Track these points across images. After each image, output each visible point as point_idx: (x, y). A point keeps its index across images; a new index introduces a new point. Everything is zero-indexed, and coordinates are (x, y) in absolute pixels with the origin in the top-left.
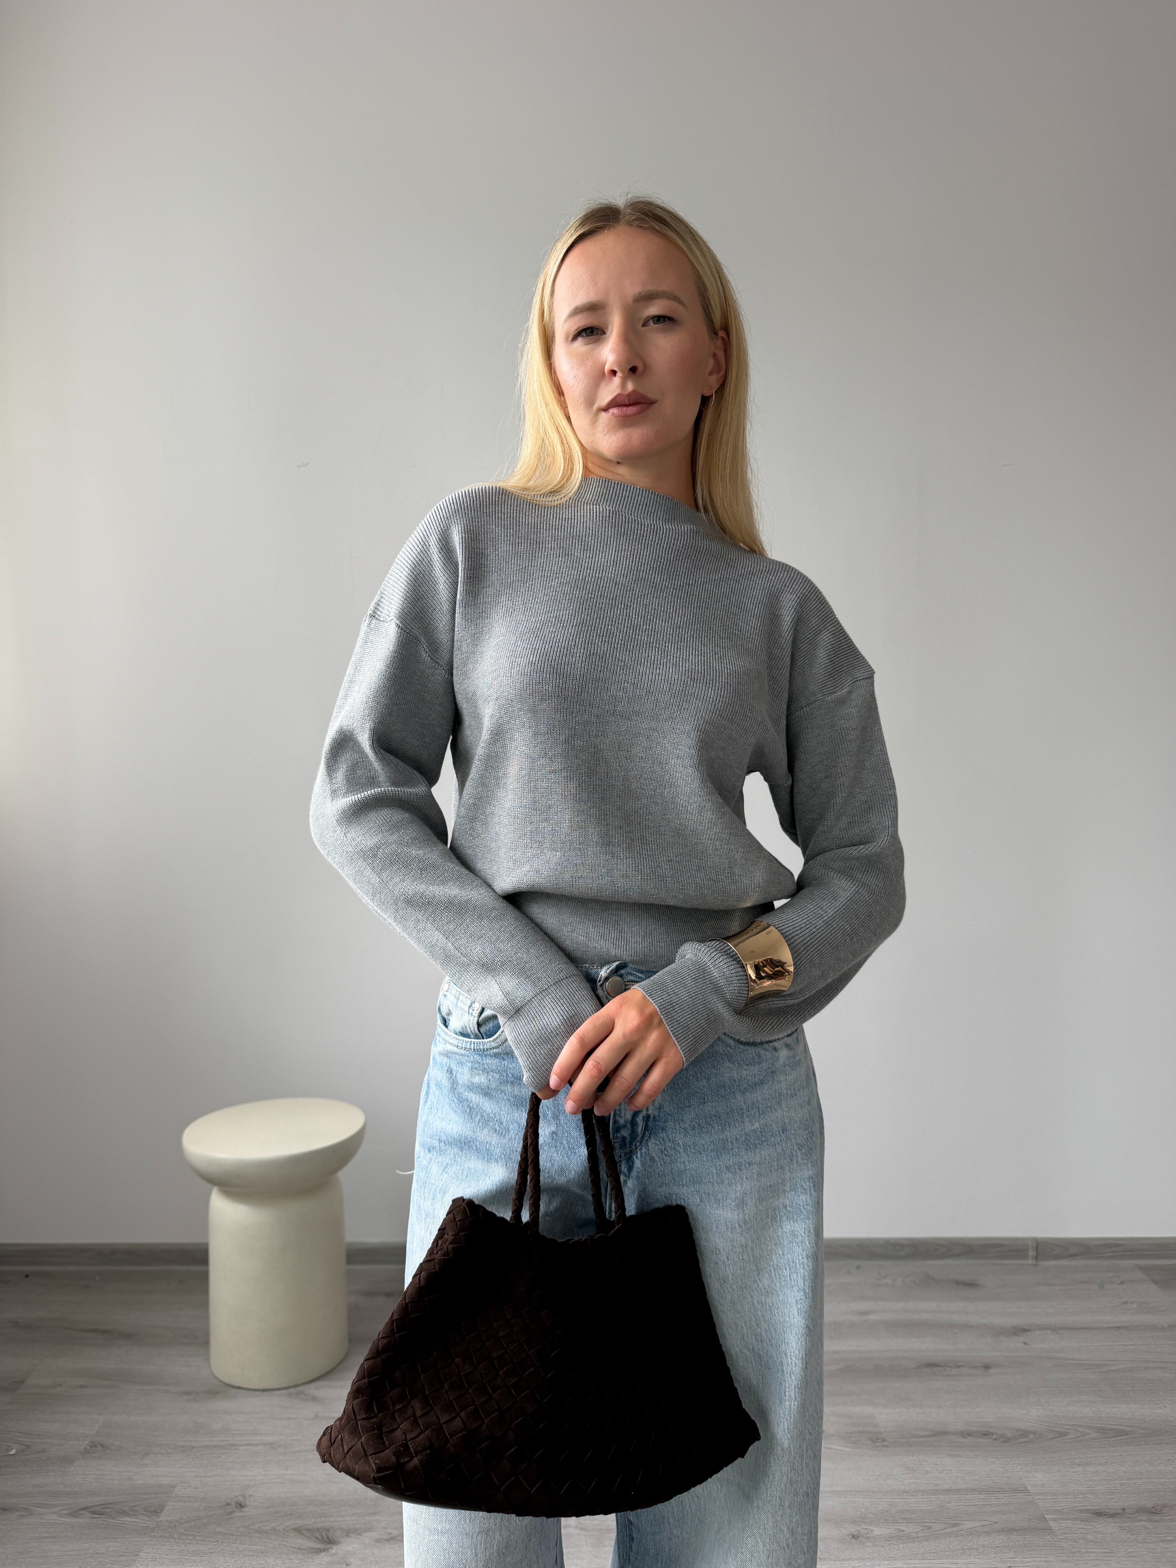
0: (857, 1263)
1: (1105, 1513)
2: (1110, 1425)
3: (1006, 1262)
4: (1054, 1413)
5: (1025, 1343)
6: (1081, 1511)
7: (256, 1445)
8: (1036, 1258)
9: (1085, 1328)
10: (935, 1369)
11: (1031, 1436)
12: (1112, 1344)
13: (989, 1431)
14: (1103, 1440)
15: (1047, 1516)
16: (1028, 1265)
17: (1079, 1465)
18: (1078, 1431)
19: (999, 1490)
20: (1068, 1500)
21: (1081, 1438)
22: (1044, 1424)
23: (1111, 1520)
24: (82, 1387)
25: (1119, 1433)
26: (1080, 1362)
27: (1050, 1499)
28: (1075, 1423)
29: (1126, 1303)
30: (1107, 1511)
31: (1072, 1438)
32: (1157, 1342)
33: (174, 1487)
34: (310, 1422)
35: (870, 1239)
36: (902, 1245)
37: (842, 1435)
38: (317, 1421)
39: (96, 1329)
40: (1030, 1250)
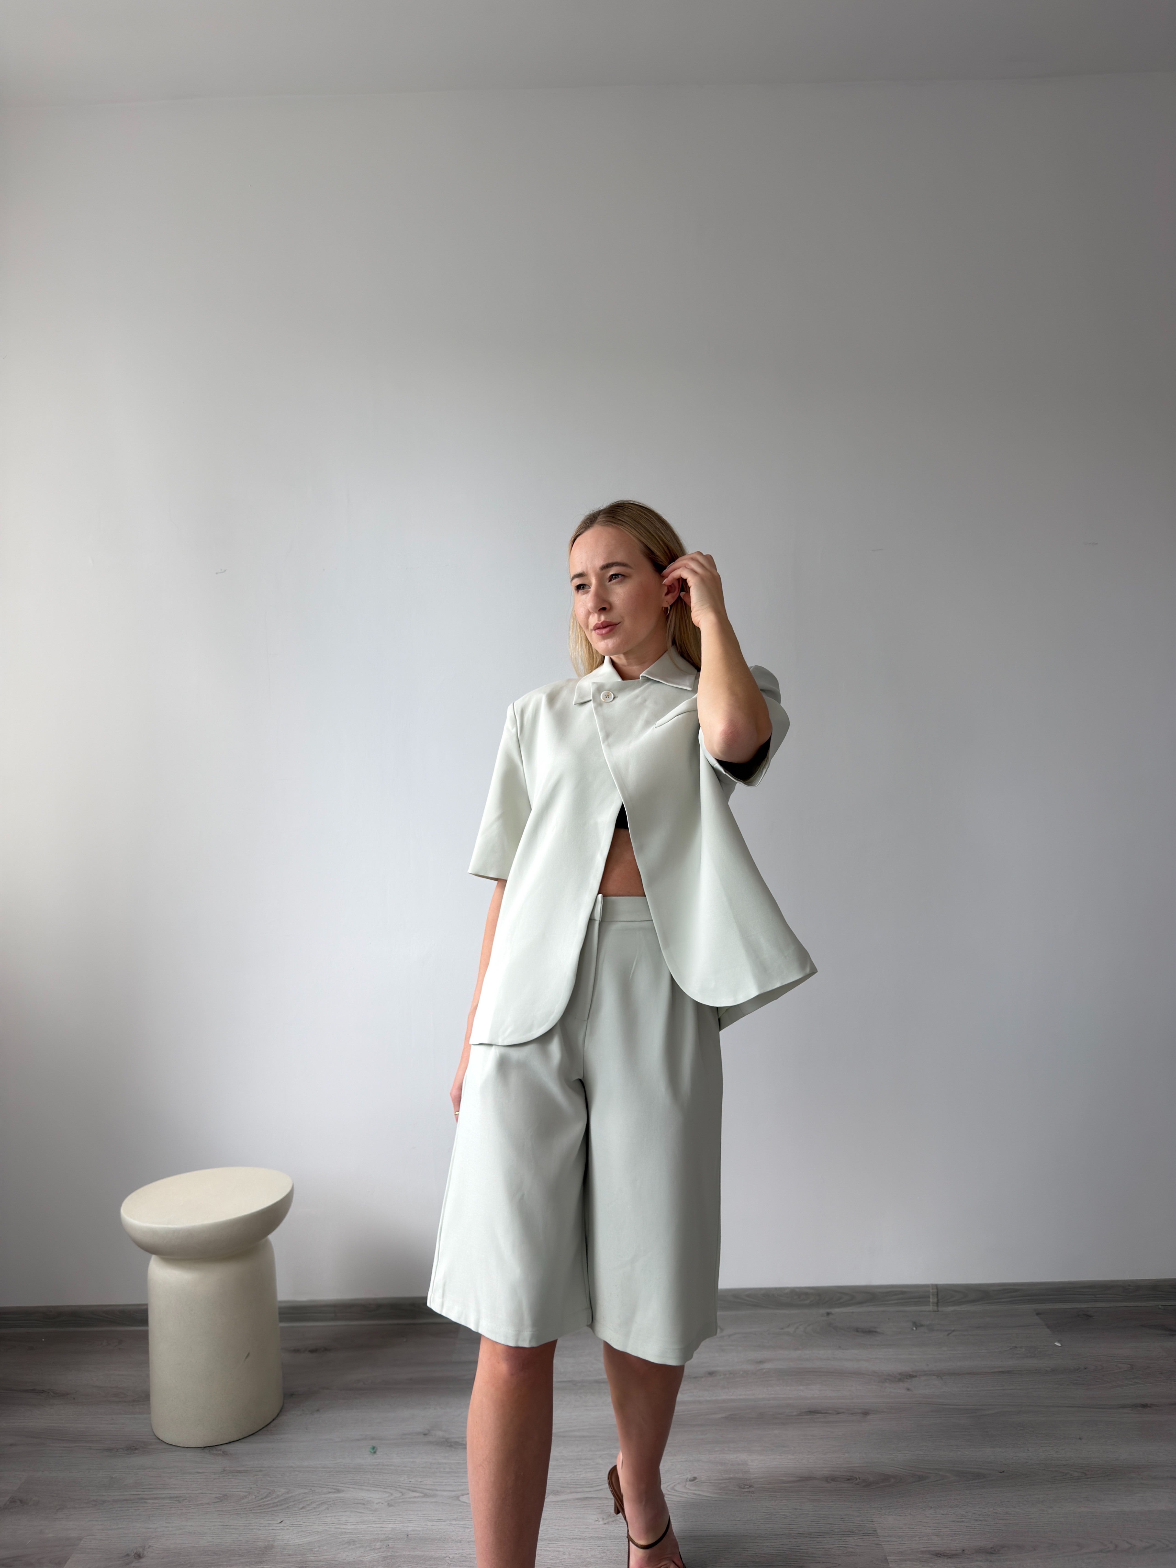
0: (762, 1312)
1: (945, 1554)
2: (971, 1468)
3: (908, 1309)
4: (920, 1458)
5: (908, 1389)
6: (922, 1552)
7: (164, 1498)
8: (937, 1304)
9: (969, 1374)
10: (816, 1416)
11: (893, 1480)
12: (992, 1389)
13: (853, 1477)
14: (961, 1483)
15: (888, 1558)
16: (930, 1311)
17: (931, 1508)
18: (939, 1474)
19: (849, 1533)
20: (914, 1542)
21: (939, 1482)
22: (907, 1468)
23: (949, 1560)
24: (11, 1445)
25: (978, 1476)
26: (956, 1407)
27: (896, 1542)
28: (938, 1467)
29: (1016, 1347)
30: (948, 1552)
31: (930, 1482)
32: (1036, 1387)
33: (81, 1539)
34: (217, 1476)
35: (776, 1289)
36: (806, 1294)
37: (713, 1481)
38: (224, 1475)
39: (34, 1390)
40: (931, 1296)
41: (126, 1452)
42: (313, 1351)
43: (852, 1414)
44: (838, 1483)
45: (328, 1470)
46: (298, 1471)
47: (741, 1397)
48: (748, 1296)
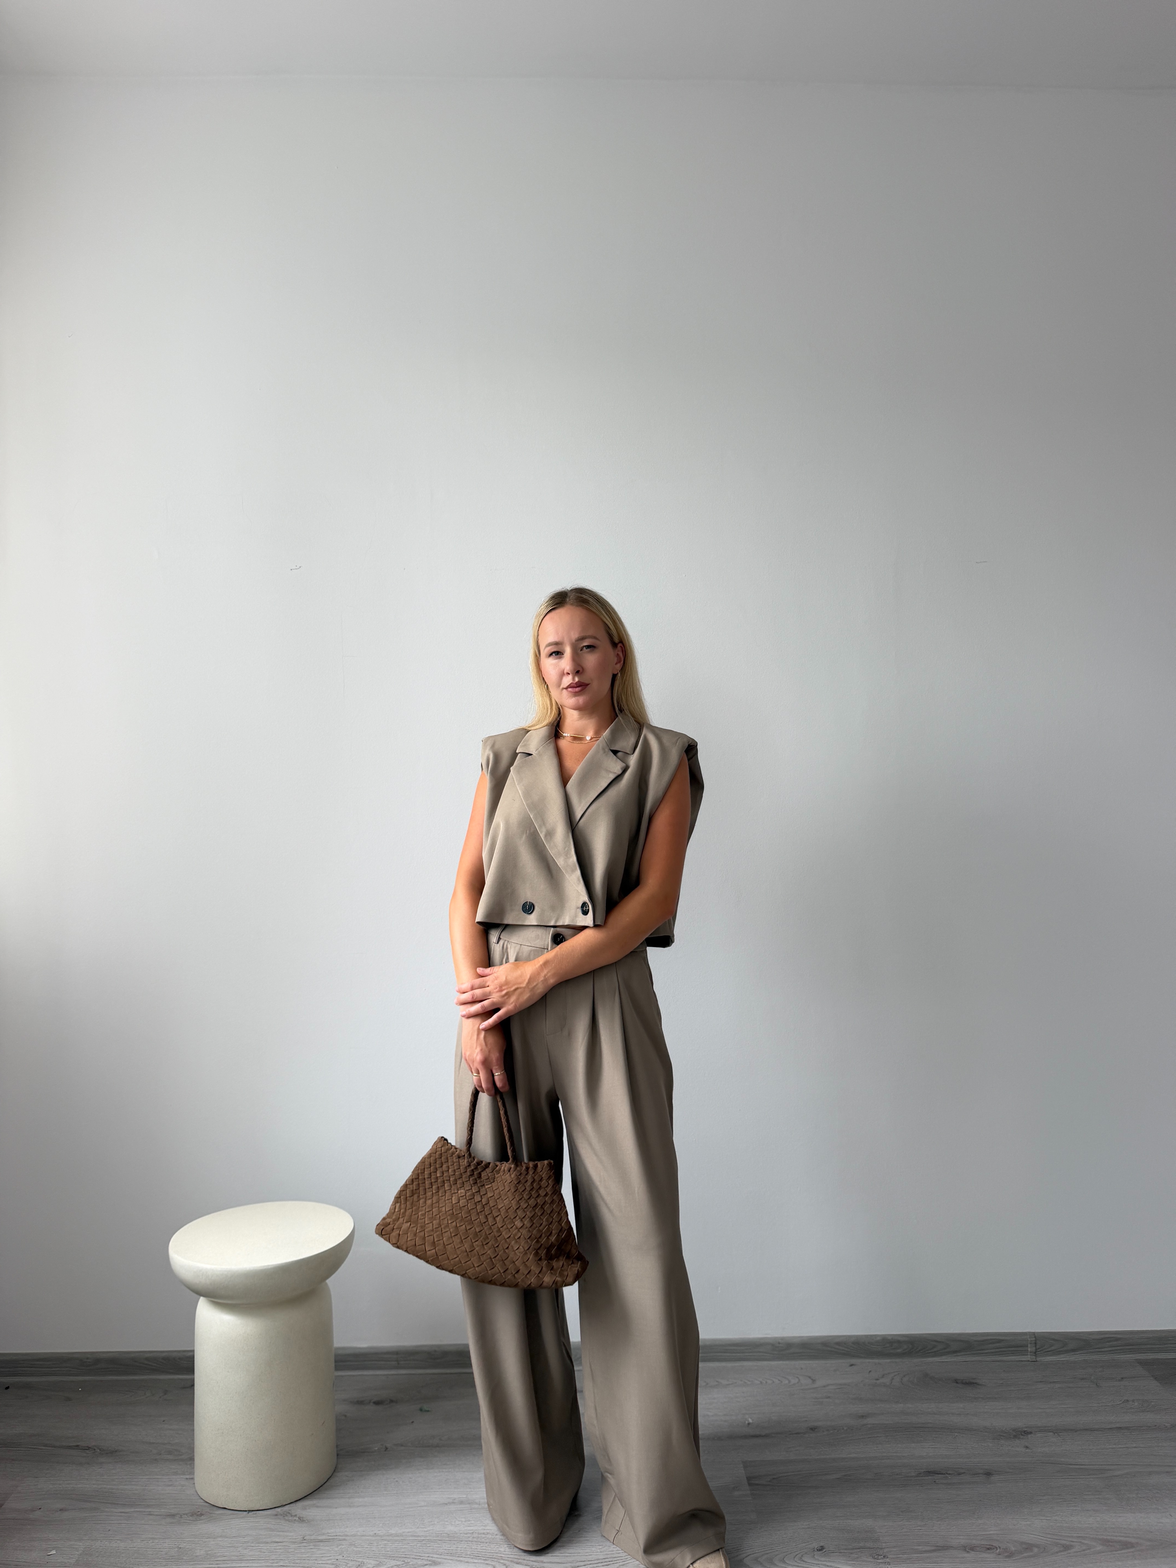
0: (853, 1361)
2: (1116, 1536)
3: (1005, 1358)
4: (1058, 1525)
5: (1027, 1447)
8: (1036, 1353)
9: (1086, 1430)
10: (937, 1477)
11: (1036, 1550)
12: (1115, 1447)
13: (992, 1546)
14: (1110, 1553)
16: (1028, 1361)
18: (1083, 1543)
21: (1086, 1552)
22: (1049, 1536)
24: (61, 1510)
25: (1126, 1545)
26: (1082, 1466)
28: (1080, 1535)
29: (1128, 1401)
31: (1077, 1552)
32: (1160, 1444)
34: (297, 1546)
35: (866, 1336)
36: (899, 1342)
37: (843, 1551)
38: (304, 1544)
39: (78, 1446)
40: (1029, 1345)
41: (191, 1518)
42: (377, 1403)
43: (974, 1475)
44: (977, 1553)
45: (419, 1538)
46: (385, 1540)
47: (851, 1456)
48: (838, 1344)
